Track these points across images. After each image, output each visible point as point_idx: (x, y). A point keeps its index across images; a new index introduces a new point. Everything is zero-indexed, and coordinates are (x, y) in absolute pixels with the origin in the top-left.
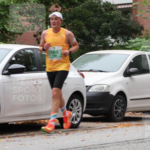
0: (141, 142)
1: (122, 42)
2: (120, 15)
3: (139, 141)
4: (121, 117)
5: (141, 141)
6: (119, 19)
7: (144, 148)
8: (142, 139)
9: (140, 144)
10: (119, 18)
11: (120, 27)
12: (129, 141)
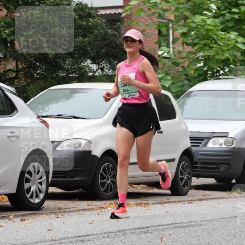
0: (145, 233)
1: (109, 70)
2: (104, 25)
3: (140, 230)
4: (111, 193)
5: (145, 230)
6: (102, 32)
7: (149, 242)
8: (147, 228)
9: (143, 236)
10: (102, 30)
11: (105, 45)
12: (126, 230)
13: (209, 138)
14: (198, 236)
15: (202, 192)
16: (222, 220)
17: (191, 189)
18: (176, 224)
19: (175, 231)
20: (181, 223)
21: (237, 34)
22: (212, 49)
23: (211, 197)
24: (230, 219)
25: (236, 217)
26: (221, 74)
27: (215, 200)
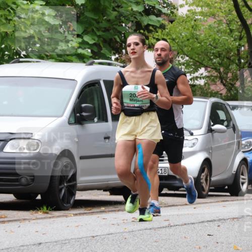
13: (6, 141)
16: (22, 248)
21: (44, 3)
22: (11, 22)
23: (10, 219)
24: (33, 247)
25: (40, 244)
26: (22, 55)
27: (13, 223)
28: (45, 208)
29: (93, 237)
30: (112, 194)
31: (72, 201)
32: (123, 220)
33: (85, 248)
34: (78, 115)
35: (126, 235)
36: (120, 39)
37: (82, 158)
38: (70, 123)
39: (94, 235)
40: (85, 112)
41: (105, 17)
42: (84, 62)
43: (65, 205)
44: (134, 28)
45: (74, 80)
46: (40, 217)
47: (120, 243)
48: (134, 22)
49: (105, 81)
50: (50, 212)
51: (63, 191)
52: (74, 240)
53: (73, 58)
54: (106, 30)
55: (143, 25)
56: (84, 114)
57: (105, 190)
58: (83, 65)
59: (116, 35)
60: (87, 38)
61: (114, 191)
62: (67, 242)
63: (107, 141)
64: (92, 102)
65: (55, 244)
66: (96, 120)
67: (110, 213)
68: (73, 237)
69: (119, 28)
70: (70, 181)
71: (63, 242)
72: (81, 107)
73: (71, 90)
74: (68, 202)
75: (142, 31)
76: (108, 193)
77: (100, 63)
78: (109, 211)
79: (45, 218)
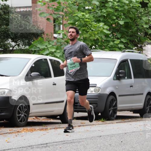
0: (45, 147)
1: (22, 46)
3: (42, 145)
5: (45, 145)
9: (44, 149)
12: (33, 146)
14: (77, 148)
15: (80, 121)
16: (92, 138)
17: (73, 119)
18: (64, 141)
19: (64, 146)
20: (67, 141)
21: (104, 24)
22: (88, 33)
23: (86, 124)
24: (97, 138)
25: (101, 136)
26: (92, 48)
27: (88, 126)
28: (103, 119)
29: (126, 133)
30: (134, 113)
31: (115, 116)
32: (140, 125)
33: (122, 139)
34: (118, 75)
35: (142, 133)
36: (137, 40)
37: (119, 96)
38: (114, 80)
39: (126, 132)
40: (121, 74)
41: (131, 30)
42: (121, 51)
43: (112, 118)
44: (144, 35)
45: (116, 59)
46: (101, 123)
47: (139, 136)
48: (144, 32)
49: (130, 60)
50: (105, 121)
51: (111, 111)
52: (116, 135)
53: (117, 49)
54: (131, 36)
55: (149, 33)
56: (121, 75)
57: (131, 111)
58: (120, 52)
59: (136, 38)
60: (122, 40)
61: (135, 111)
62: (113, 135)
63: (131, 88)
64: (124, 69)
65: (108, 136)
66: (126, 78)
67: (133, 122)
68: (116, 133)
69: (137, 35)
70: (114, 107)
71: (112, 136)
72: (119, 72)
73: (115, 64)
74: (113, 117)
75: (148, 36)
76: (132, 112)
77: (128, 51)
78: (133, 121)
79: (102, 124)
